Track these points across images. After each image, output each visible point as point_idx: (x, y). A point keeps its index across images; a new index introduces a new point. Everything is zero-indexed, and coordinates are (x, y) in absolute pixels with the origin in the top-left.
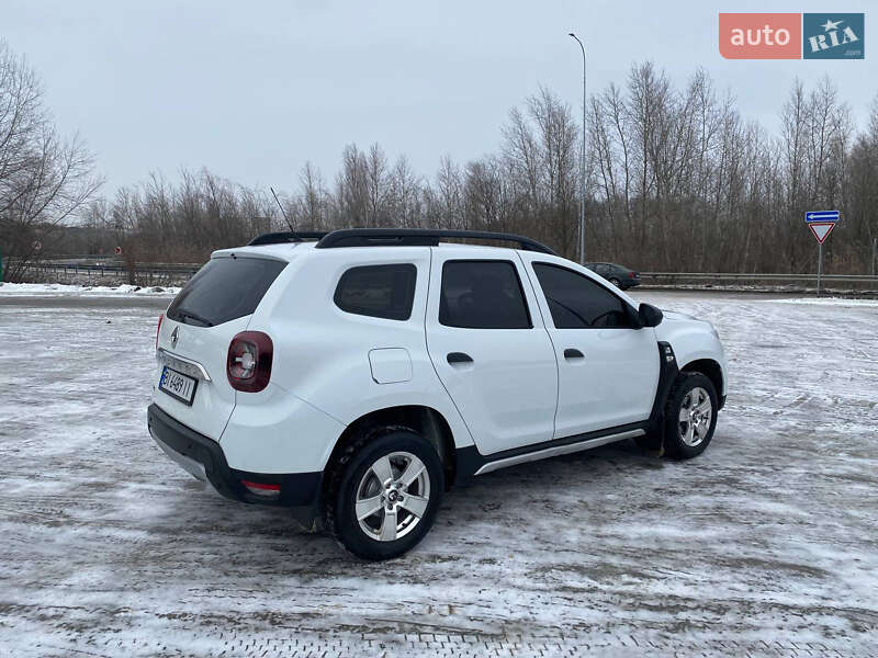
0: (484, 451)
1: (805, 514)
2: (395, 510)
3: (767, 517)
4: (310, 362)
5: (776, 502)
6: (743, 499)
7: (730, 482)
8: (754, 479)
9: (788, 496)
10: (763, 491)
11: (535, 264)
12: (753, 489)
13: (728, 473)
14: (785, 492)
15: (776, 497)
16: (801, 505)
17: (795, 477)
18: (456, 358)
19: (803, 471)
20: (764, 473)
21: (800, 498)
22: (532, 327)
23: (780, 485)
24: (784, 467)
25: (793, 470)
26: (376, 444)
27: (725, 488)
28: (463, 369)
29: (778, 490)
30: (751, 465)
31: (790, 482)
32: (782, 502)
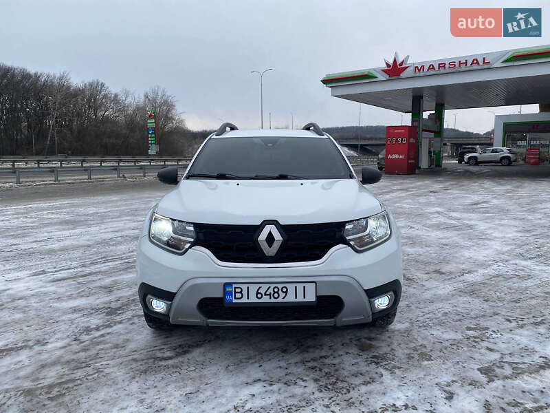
1: (55, 305)
3: (80, 296)
5: (75, 307)
6: (98, 302)
7: (112, 312)
8: (95, 321)
9: (65, 313)
10: (86, 312)
12: (93, 311)
13: (118, 318)
14: (69, 316)
15: (75, 310)
16: (56, 310)
17: (59, 335)
19: (49, 346)
20: (87, 330)
21: (57, 314)
23: (72, 321)
24: (69, 345)
25: (59, 344)
27: (114, 305)
29: (75, 316)
30: (102, 336)
31: (63, 327)
32: (71, 308)
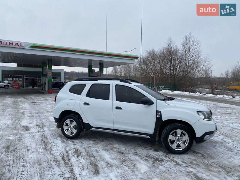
0: (92, 125)
2: (71, 130)
4: (61, 99)
11: (116, 85)
18: (85, 104)
22: (109, 100)
26: (67, 116)
28: (86, 106)
